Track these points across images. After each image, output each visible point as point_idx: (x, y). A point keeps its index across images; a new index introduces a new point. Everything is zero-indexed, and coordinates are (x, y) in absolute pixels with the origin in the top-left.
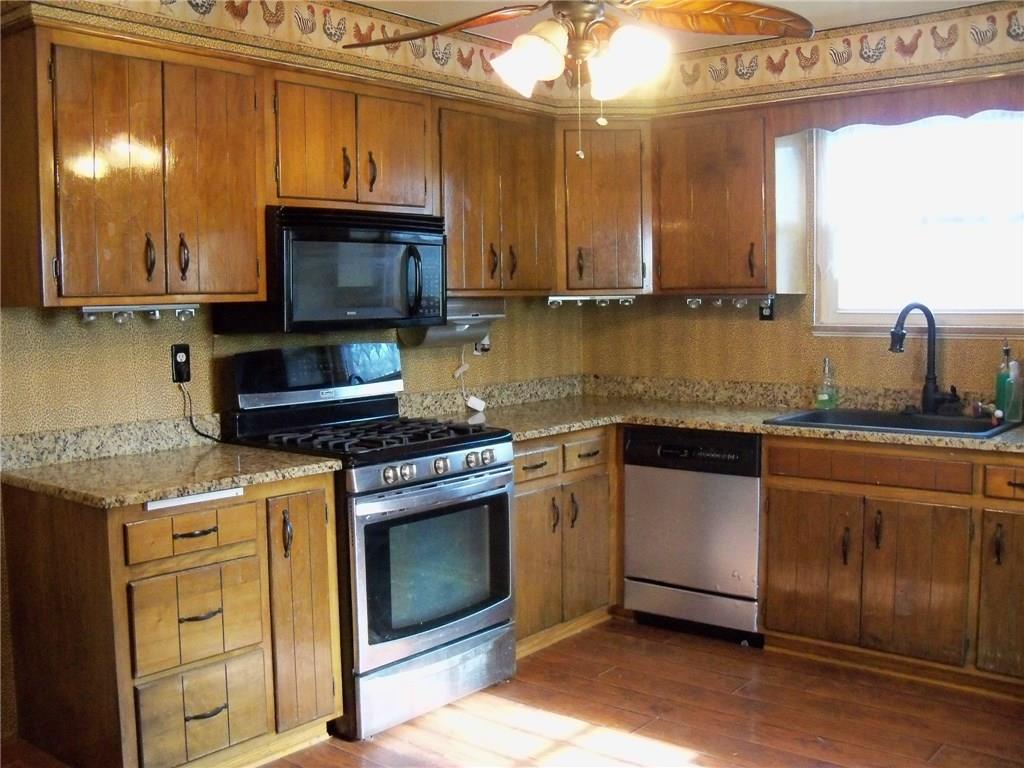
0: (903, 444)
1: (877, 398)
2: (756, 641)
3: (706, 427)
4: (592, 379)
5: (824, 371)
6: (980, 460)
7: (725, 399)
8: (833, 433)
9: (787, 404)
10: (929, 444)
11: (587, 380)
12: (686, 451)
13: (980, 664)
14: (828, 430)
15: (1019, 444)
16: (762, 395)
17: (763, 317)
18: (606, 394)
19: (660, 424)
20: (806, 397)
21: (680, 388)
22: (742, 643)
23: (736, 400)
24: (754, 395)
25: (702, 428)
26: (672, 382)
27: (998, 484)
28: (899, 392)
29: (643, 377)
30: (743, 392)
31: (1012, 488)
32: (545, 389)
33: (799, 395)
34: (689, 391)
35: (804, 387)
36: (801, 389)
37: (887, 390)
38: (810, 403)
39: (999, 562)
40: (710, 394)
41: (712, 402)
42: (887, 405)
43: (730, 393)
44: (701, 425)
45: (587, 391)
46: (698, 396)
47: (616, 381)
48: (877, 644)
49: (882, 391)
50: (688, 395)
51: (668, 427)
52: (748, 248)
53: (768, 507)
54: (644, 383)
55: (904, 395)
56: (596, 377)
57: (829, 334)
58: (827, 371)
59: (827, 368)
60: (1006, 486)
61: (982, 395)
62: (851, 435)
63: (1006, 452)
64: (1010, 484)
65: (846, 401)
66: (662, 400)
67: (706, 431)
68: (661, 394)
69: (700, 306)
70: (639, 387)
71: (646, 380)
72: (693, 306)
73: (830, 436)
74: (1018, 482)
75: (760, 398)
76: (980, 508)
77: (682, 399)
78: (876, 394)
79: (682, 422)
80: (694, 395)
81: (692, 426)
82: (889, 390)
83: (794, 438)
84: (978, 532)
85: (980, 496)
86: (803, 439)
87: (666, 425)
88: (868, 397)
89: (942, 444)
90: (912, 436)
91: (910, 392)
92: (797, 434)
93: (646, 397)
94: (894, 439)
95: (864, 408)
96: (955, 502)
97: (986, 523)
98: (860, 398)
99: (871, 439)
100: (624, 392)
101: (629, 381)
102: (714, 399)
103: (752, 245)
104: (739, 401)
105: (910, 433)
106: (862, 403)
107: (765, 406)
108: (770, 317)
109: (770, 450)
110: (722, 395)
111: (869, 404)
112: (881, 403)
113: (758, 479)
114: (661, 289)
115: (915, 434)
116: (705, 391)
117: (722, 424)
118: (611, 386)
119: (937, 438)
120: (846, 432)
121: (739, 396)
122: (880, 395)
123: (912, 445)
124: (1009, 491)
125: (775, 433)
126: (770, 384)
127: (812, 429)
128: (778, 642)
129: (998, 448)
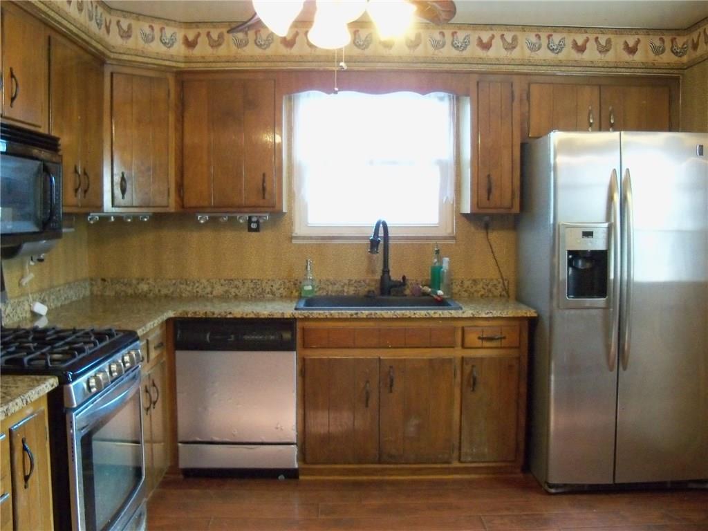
0: (410, 318)
1: (343, 287)
2: (291, 474)
3: (252, 316)
4: (99, 282)
5: (307, 268)
6: (460, 324)
7: (222, 293)
8: (357, 314)
9: (273, 294)
10: (428, 316)
11: (94, 283)
12: (233, 336)
13: (462, 459)
14: (353, 312)
15: (486, 312)
16: (253, 288)
17: (250, 230)
18: (113, 294)
19: (210, 315)
20: (288, 288)
21: (182, 286)
22: (280, 477)
23: (231, 293)
24: (245, 289)
25: (248, 317)
26: (174, 281)
27: (472, 338)
28: (359, 282)
29: (148, 279)
30: (237, 287)
31: (480, 341)
32: (72, 293)
33: (282, 286)
34: (188, 289)
35: (286, 281)
36: (284, 283)
37: (350, 280)
38: (292, 292)
39: (473, 390)
40: (209, 289)
41: (210, 296)
42: (350, 291)
43: (226, 288)
44: (247, 315)
45: (95, 292)
46: (197, 292)
47: (123, 283)
48: (393, 459)
49: (347, 282)
50: (189, 291)
51: (217, 318)
52: (262, 177)
53: (303, 372)
54: (149, 284)
55: (363, 283)
56: (104, 280)
57: (305, 242)
58: (309, 269)
59: (309, 267)
60: (477, 340)
61: (417, 281)
62: (371, 314)
63: (479, 318)
64: (479, 338)
65: (320, 289)
66: (166, 296)
67: (252, 319)
68: (164, 291)
69: (206, 222)
70: (144, 287)
71: (151, 281)
72: (202, 222)
73: (355, 316)
74: (484, 336)
75: (251, 291)
76: (460, 356)
77: (184, 295)
78: (342, 284)
79: (230, 313)
80: (195, 291)
81: (239, 316)
82: (352, 280)
83: (326, 319)
84: (459, 372)
85: (460, 348)
86: (333, 319)
87: (215, 316)
88: (336, 286)
89: (437, 316)
90: (415, 312)
91: (367, 281)
92: (328, 316)
93: (151, 294)
94: (403, 315)
95: (333, 294)
96: (444, 353)
97: (465, 366)
98: (330, 287)
99: (386, 316)
100: (130, 291)
101: (134, 282)
102: (211, 293)
103: (264, 175)
104: (234, 294)
105: (415, 310)
106: (332, 290)
107: (255, 297)
108: (257, 230)
109: (303, 329)
110: (219, 290)
111: (337, 291)
112: (346, 290)
113: (295, 352)
114: (183, 207)
115: (418, 309)
116: (204, 288)
117: (265, 312)
118: (118, 287)
119: (433, 312)
120: (367, 312)
121: (233, 291)
122: (345, 284)
123: (416, 318)
124: (479, 343)
125: (311, 317)
126: (258, 280)
127: (340, 311)
128: (312, 472)
129: (474, 315)
